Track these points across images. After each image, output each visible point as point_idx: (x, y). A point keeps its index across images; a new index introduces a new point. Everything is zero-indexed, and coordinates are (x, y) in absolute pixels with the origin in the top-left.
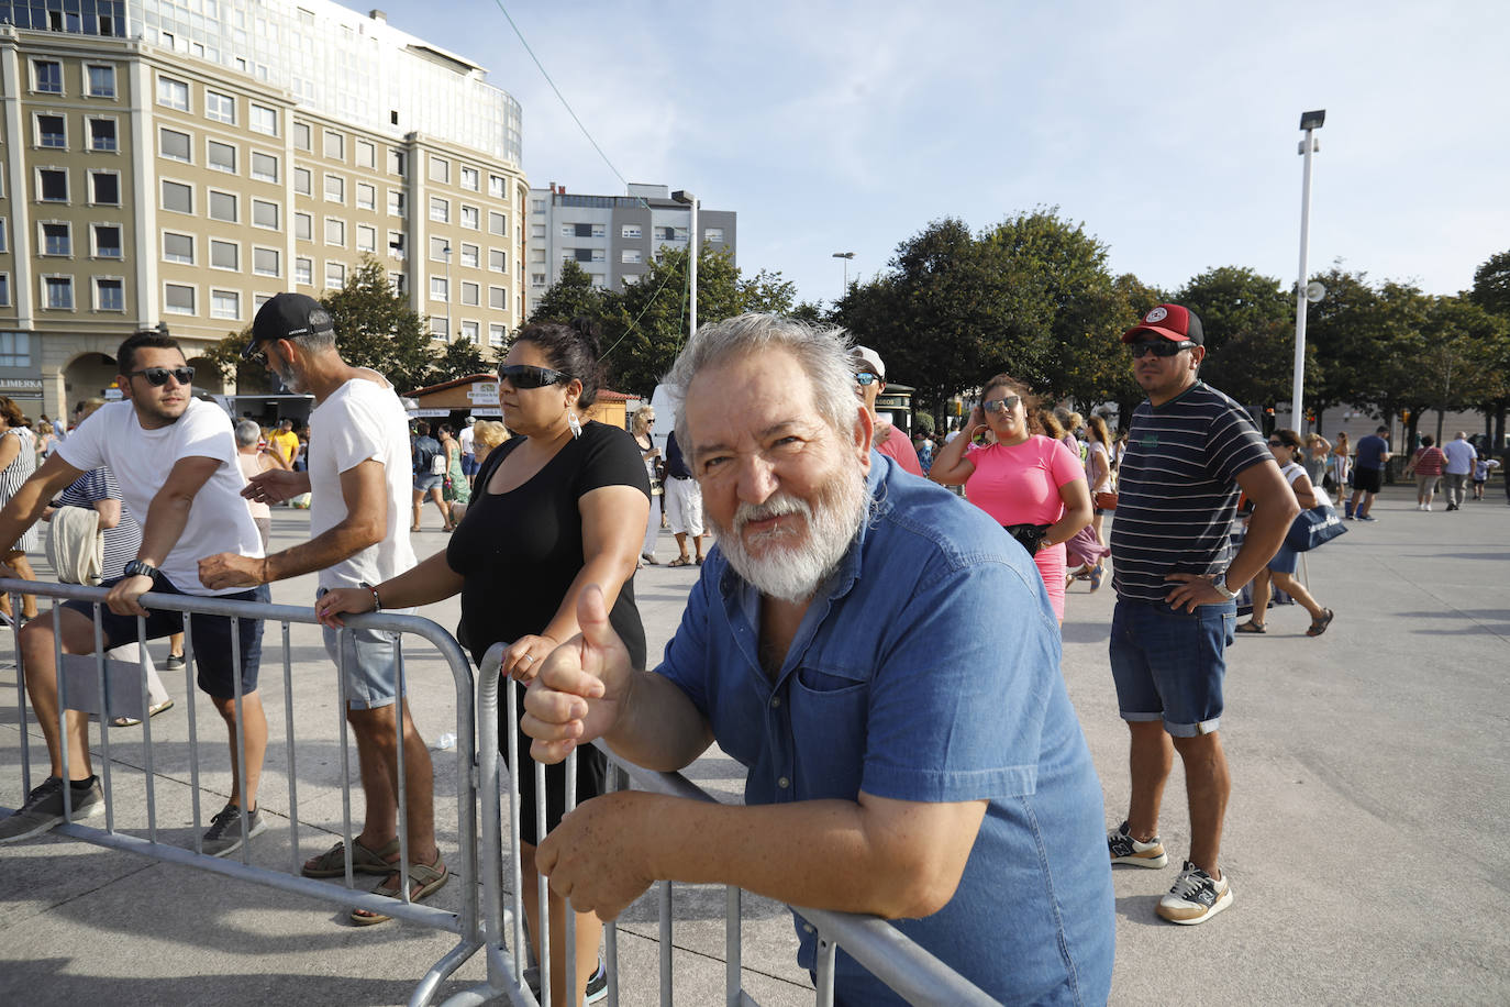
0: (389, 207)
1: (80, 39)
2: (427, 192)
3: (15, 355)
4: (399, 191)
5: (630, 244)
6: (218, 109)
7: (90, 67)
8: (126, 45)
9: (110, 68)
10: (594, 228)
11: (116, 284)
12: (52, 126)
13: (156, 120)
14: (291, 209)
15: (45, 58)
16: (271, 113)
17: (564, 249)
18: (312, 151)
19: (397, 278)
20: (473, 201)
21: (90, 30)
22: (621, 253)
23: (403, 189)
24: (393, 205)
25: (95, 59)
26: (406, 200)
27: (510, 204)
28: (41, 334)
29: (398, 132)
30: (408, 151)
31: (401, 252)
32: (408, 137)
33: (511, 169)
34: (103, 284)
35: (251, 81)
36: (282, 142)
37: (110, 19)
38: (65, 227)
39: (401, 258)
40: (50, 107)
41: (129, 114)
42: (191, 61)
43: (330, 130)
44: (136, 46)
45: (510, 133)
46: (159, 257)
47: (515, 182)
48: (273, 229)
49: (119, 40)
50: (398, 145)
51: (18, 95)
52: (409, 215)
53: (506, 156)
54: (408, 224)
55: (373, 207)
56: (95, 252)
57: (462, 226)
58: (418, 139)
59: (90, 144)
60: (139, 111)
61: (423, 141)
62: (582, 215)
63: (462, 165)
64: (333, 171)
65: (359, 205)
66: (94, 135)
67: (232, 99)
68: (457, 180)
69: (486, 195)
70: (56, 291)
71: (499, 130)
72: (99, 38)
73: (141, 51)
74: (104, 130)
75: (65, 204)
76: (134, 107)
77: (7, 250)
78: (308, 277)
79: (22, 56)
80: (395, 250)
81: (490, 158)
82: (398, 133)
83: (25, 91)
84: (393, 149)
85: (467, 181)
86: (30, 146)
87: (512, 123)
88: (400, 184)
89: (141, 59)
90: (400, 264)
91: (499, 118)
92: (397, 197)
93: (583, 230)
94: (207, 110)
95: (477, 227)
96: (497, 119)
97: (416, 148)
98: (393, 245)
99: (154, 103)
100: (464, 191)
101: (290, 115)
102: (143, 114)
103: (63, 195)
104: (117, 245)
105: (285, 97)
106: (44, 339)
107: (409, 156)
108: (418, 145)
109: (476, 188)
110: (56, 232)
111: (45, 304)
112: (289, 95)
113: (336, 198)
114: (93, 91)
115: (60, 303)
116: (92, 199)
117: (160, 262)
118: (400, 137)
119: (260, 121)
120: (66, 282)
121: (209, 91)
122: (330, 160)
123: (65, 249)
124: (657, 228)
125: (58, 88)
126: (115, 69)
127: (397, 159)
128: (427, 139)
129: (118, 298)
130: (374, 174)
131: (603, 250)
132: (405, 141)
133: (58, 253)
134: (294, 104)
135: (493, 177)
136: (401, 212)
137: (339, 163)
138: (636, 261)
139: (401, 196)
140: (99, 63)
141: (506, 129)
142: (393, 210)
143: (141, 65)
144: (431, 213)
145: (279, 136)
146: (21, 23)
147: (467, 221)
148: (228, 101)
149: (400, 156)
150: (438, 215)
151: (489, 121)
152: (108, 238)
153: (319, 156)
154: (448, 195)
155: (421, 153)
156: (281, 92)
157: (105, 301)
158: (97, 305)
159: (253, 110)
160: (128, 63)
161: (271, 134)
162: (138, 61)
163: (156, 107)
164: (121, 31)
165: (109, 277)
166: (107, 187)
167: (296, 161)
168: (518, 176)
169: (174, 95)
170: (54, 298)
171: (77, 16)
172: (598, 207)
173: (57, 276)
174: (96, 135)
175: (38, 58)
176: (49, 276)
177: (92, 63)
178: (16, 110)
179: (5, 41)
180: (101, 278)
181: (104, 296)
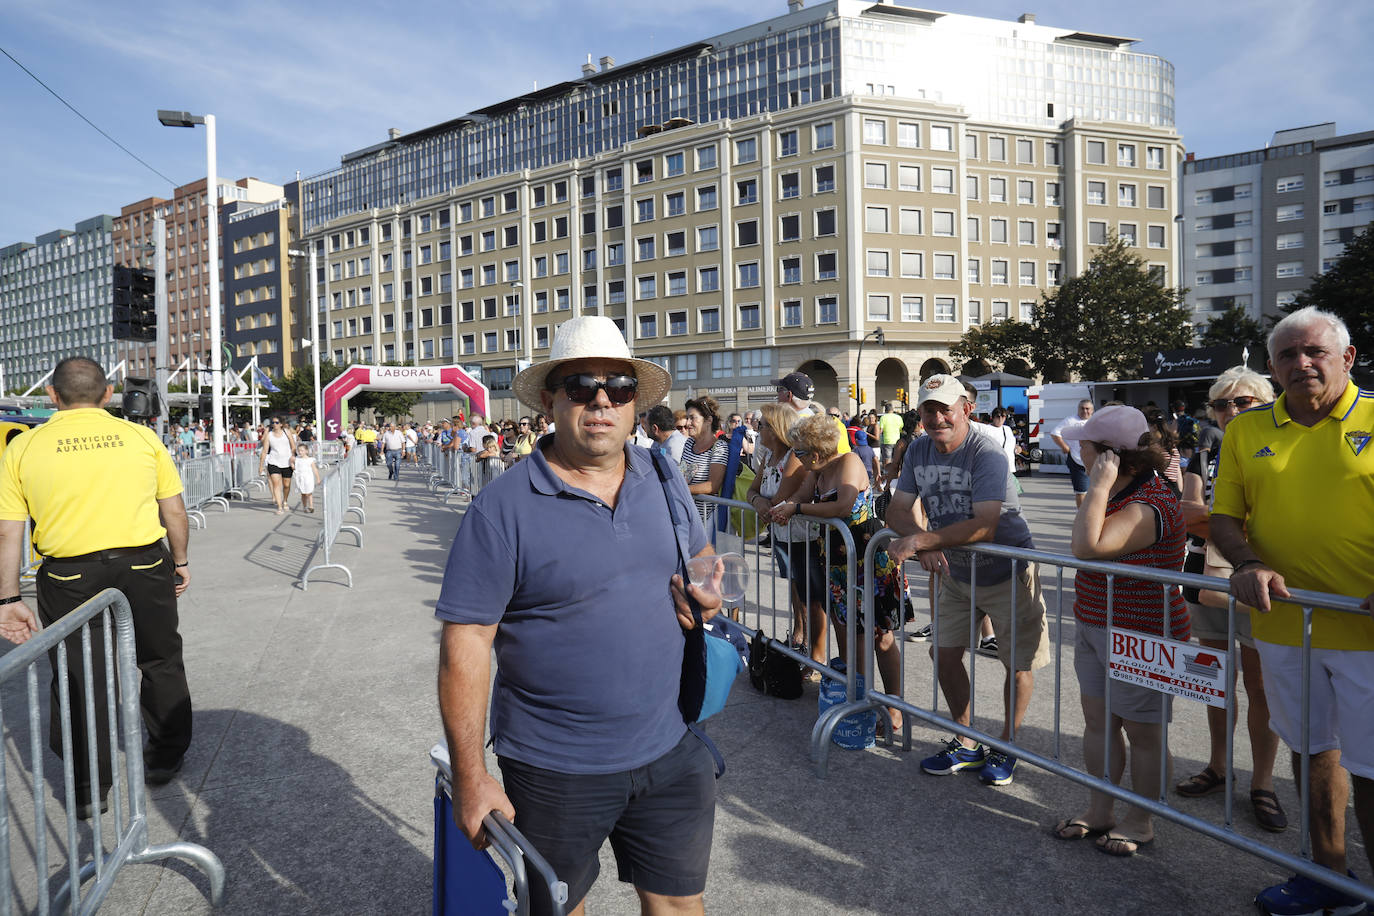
0: (1047, 198)
1: (812, 106)
2: (1084, 176)
3: (762, 367)
4: (1056, 182)
5: (1286, 200)
6: (907, 137)
7: (817, 127)
8: (842, 101)
9: (831, 124)
10: (1237, 190)
11: (832, 301)
12: (790, 181)
13: (863, 157)
14: (964, 215)
15: (788, 130)
16: (946, 131)
17: (1198, 219)
18: (979, 158)
19: (1054, 267)
20: (1129, 178)
21: (816, 98)
22: (1276, 212)
23: (1060, 178)
24: (1049, 195)
25: (820, 120)
26: (1062, 191)
27: (1169, 174)
28: (779, 347)
29: (1053, 123)
30: (1064, 140)
31: (1058, 241)
32: (1063, 126)
33: (1170, 135)
34: (823, 302)
35: (932, 106)
36: (956, 155)
37: (830, 85)
38: (798, 260)
39: (1059, 246)
40: (789, 167)
41: (843, 158)
42: (887, 101)
43: (994, 135)
44: (850, 100)
45: (1165, 99)
46: (865, 273)
47: (1174, 149)
48: (949, 235)
49: (838, 99)
50: (1054, 136)
51: (770, 164)
52: (1065, 204)
53: (1162, 124)
54: (1066, 213)
55: (1031, 201)
56: (817, 277)
57: (1119, 205)
58: (1075, 126)
59: (815, 190)
60: (851, 152)
61: (1080, 126)
62: (1220, 178)
63: (1119, 142)
64: (996, 173)
65: (1020, 201)
66: (818, 181)
67: (917, 125)
68: (1114, 158)
69: (1144, 170)
70: (790, 313)
71: (1153, 99)
72: (823, 102)
73: (854, 103)
74: (826, 175)
75: (798, 241)
76: (847, 150)
77: (760, 285)
78: (975, 276)
79: (773, 132)
80: (1052, 240)
81: (1148, 129)
82: (1054, 126)
83: (775, 160)
84: (1050, 141)
85: (1124, 158)
86: (776, 201)
87: (1167, 89)
88: (1057, 175)
89: (854, 109)
90: (1058, 253)
91: (1153, 85)
92: (1053, 187)
93: (1223, 194)
94: (899, 140)
95: (1133, 204)
96: (1152, 88)
97: (1074, 135)
98: (1050, 235)
99: (862, 144)
100: (1122, 169)
101: (962, 128)
102: (854, 155)
103: (796, 235)
104: (834, 269)
105: (958, 113)
106: (782, 352)
107: (1064, 144)
108: (1075, 131)
109: (1133, 164)
110: (792, 264)
111: (783, 324)
112: (962, 111)
113: (998, 199)
114: (818, 147)
115: (793, 320)
116: (816, 234)
117: (865, 277)
118: (1055, 128)
119: (939, 139)
120: (797, 304)
121: (901, 123)
122: (994, 164)
123: (797, 278)
124: (1326, 173)
125: (795, 151)
126: (834, 123)
127: (1053, 150)
128: (1084, 123)
129: (833, 312)
130: (1033, 169)
131: (1251, 212)
132: (1061, 131)
133: (792, 282)
134: (966, 118)
135: (1150, 149)
136: (1057, 202)
137: (1001, 164)
138: (1296, 217)
139: (1057, 186)
140: (823, 122)
141: (1161, 94)
142: (1050, 201)
143: (853, 114)
144: (1088, 198)
145: (953, 150)
146: (773, 109)
147: (1125, 200)
148: (914, 128)
149: (1055, 146)
150: (1096, 198)
151: (1143, 91)
152: (828, 263)
153: (985, 162)
154: (1102, 175)
155: (1078, 139)
156: (955, 110)
157: (824, 318)
158: (818, 321)
159: (934, 131)
160: (843, 116)
161: (946, 149)
162: (851, 112)
163: (864, 146)
164: (839, 92)
165: (827, 296)
166: (827, 221)
167: (968, 170)
168: (1177, 142)
169: (873, 133)
170: (789, 319)
171: (808, 91)
172: (1241, 164)
173: (792, 300)
174: (820, 181)
175: (783, 131)
176: (787, 300)
177: (818, 124)
178: (768, 175)
179: (764, 125)
180: (822, 297)
181: (824, 312)
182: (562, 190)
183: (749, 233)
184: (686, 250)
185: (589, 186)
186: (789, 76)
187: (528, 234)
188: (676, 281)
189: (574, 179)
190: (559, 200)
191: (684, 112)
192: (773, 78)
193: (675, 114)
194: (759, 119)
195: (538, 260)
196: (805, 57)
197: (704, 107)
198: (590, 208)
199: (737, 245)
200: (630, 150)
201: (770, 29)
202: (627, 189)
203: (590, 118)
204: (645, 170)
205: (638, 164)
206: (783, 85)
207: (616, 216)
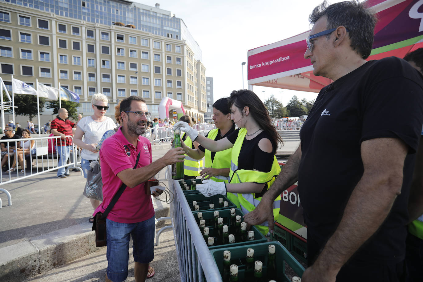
1: (175, 40)
8: (182, 42)
11: (181, 94)
12: (169, 58)
21: (175, 38)
30: (198, 65)
32: (198, 61)
37: (178, 36)
38: (171, 81)
40: (169, 54)
41: (183, 57)
44: (184, 43)
49: (180, 41)
51: (164, 52)
52: (198, 78)
56: (177, 87)
59: (176, 63)
72: (177, 40)
74: (179, 60)
75: (171, 76)
76: (184, 55)
79: (165, 43)
86: (165, 62)
102: (186, 57)
103: (171, 74)
104: (181, 85)
108: (200, 63)
114: (177, 52)
116: (176, 75)
117: (188, 91)
125: (170, 50)
126: (181, 47)
129: (181, 97)
133: (170, 87)
152: (179, 83)
160: (183, 46)
162: (185, 46)
164: (180, 39)
165: (180, 93)
166: (179, 72)
173: (170, 92)
174: (177, 61)
175: (168, 44)
176: (169, 92)
177: (177, 45)
178: (164, 54)
179: (163, 40)
180: (178, 93)
181: (178, 97)
182: (76, 30)
183: (158, 70)
184: (137, 70)
185: (90, 33)
186: (168, 28)
187: (55, 42)
188: (134, 80)
189: (84, 28)
190: (73, 34)
191: (132, 23)
192: (162, 26)
193: (129, 22)
194: (161, 37)
195: (61, 56)
196: (171, 25)
197: (140, 25)
198: (92, 43)
199: (154, 73)
200: (114, 28)
201: (151, 9)
202: (113, 42)
203: (88, 6)
204: (120, 38)
205: (117, 35)
206: (166, 30)
207: (105, 50)
